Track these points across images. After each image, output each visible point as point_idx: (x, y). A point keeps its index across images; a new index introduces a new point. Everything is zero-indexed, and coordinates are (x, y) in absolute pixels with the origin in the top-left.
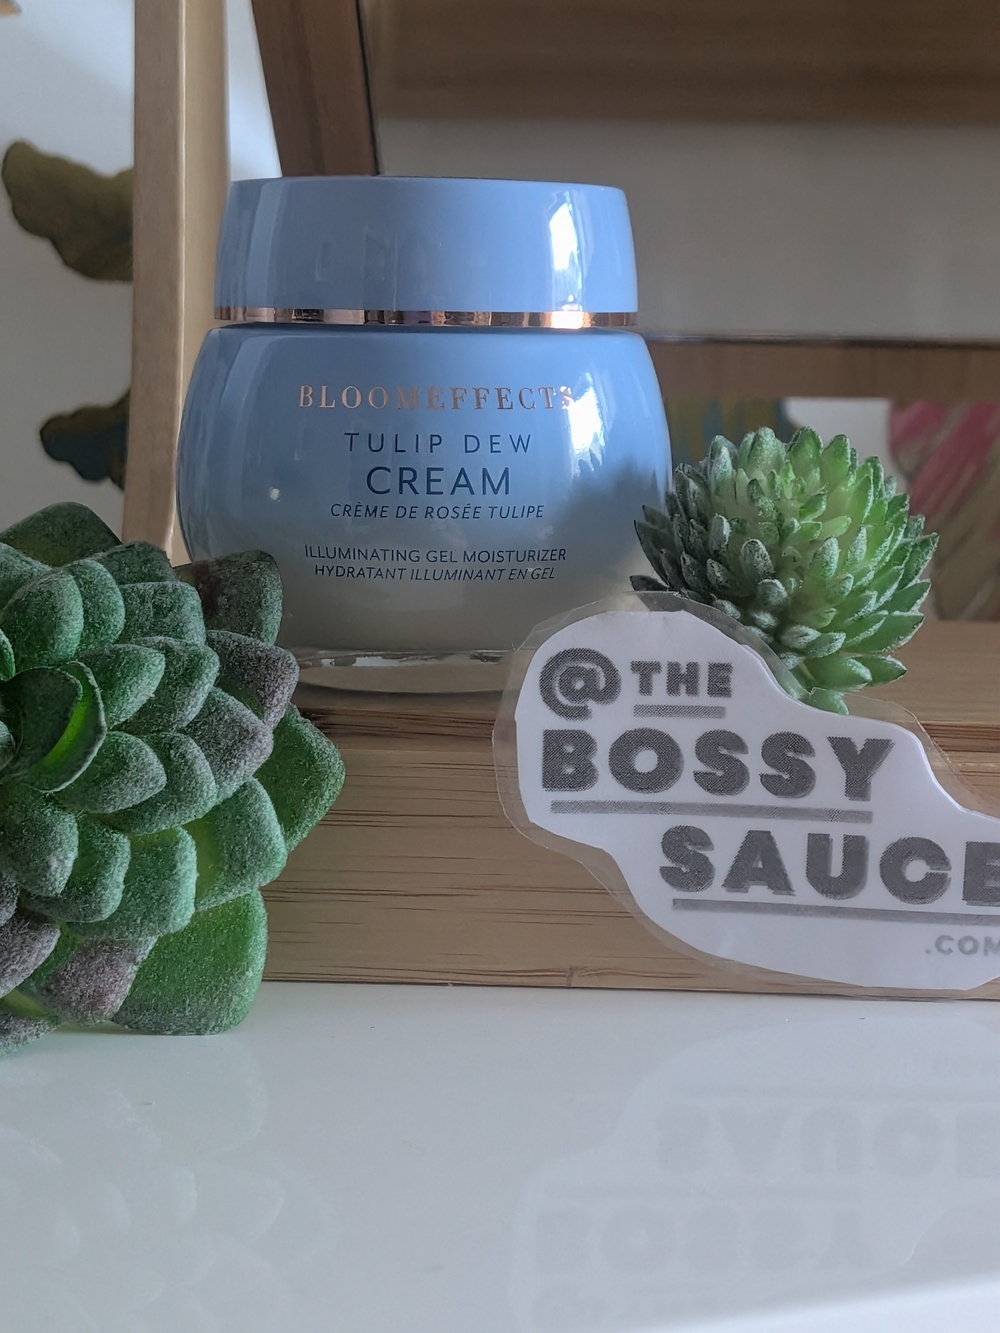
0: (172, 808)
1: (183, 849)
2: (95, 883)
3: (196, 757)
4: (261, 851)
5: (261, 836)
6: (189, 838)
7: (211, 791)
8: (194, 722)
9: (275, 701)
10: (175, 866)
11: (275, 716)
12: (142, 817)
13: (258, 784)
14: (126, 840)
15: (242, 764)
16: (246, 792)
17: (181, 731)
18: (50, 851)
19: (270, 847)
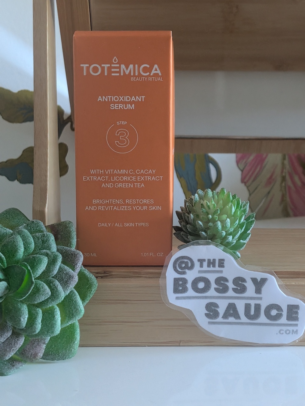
0: (53, 300)
1: (56, 312)
2: (33, 324)
3: (58, 285)
4: (77, 310)
5: (77, 306)
6: (57, 308)
7: (63, 294)
8: (56, 274)
9: (77, 266)
10: (54, 317)
11: (78, 270)
12: (45, 304)
13: (75, 290)
14: (40, 310)
15: (70, 285)
16: (72, 293)
17: (53, 277)
18: (21, 316)
19: (80, 309)
